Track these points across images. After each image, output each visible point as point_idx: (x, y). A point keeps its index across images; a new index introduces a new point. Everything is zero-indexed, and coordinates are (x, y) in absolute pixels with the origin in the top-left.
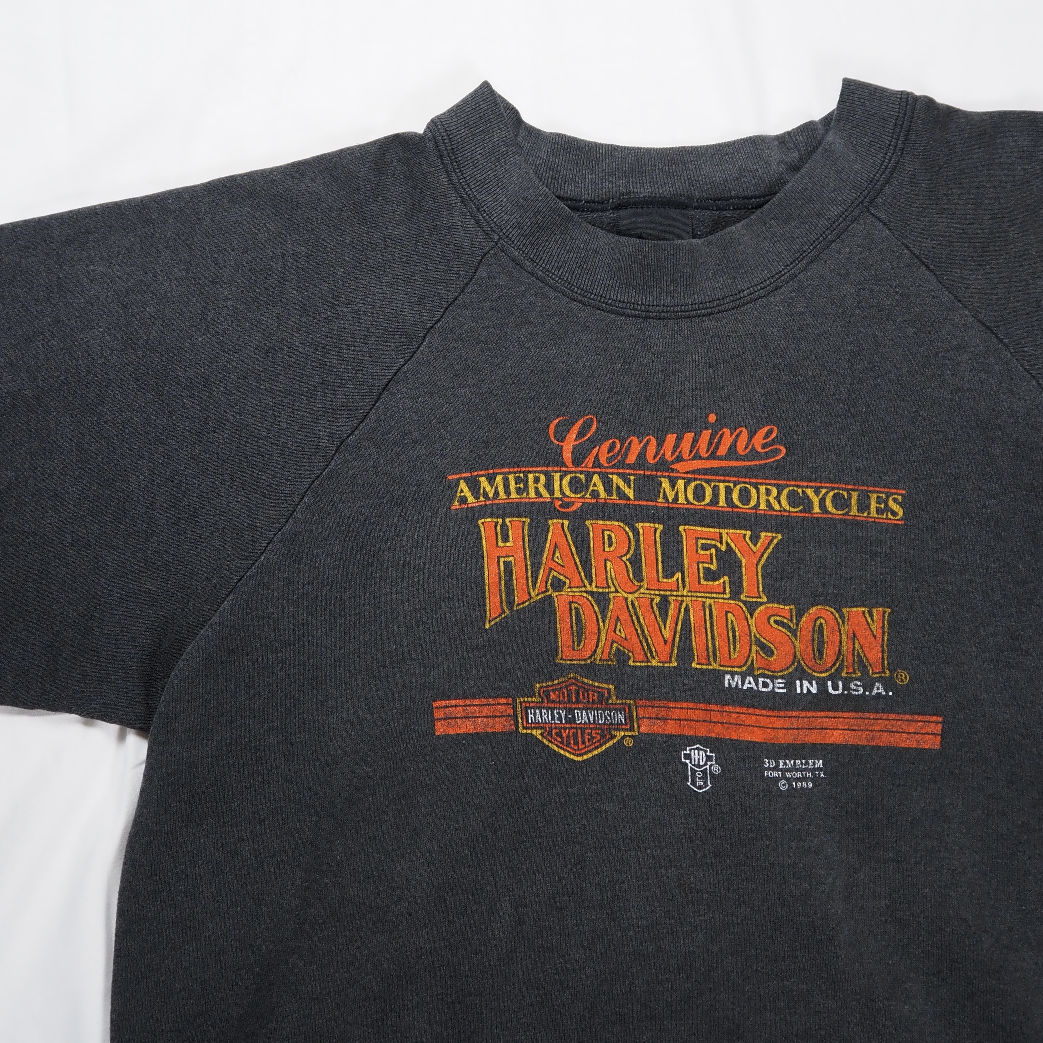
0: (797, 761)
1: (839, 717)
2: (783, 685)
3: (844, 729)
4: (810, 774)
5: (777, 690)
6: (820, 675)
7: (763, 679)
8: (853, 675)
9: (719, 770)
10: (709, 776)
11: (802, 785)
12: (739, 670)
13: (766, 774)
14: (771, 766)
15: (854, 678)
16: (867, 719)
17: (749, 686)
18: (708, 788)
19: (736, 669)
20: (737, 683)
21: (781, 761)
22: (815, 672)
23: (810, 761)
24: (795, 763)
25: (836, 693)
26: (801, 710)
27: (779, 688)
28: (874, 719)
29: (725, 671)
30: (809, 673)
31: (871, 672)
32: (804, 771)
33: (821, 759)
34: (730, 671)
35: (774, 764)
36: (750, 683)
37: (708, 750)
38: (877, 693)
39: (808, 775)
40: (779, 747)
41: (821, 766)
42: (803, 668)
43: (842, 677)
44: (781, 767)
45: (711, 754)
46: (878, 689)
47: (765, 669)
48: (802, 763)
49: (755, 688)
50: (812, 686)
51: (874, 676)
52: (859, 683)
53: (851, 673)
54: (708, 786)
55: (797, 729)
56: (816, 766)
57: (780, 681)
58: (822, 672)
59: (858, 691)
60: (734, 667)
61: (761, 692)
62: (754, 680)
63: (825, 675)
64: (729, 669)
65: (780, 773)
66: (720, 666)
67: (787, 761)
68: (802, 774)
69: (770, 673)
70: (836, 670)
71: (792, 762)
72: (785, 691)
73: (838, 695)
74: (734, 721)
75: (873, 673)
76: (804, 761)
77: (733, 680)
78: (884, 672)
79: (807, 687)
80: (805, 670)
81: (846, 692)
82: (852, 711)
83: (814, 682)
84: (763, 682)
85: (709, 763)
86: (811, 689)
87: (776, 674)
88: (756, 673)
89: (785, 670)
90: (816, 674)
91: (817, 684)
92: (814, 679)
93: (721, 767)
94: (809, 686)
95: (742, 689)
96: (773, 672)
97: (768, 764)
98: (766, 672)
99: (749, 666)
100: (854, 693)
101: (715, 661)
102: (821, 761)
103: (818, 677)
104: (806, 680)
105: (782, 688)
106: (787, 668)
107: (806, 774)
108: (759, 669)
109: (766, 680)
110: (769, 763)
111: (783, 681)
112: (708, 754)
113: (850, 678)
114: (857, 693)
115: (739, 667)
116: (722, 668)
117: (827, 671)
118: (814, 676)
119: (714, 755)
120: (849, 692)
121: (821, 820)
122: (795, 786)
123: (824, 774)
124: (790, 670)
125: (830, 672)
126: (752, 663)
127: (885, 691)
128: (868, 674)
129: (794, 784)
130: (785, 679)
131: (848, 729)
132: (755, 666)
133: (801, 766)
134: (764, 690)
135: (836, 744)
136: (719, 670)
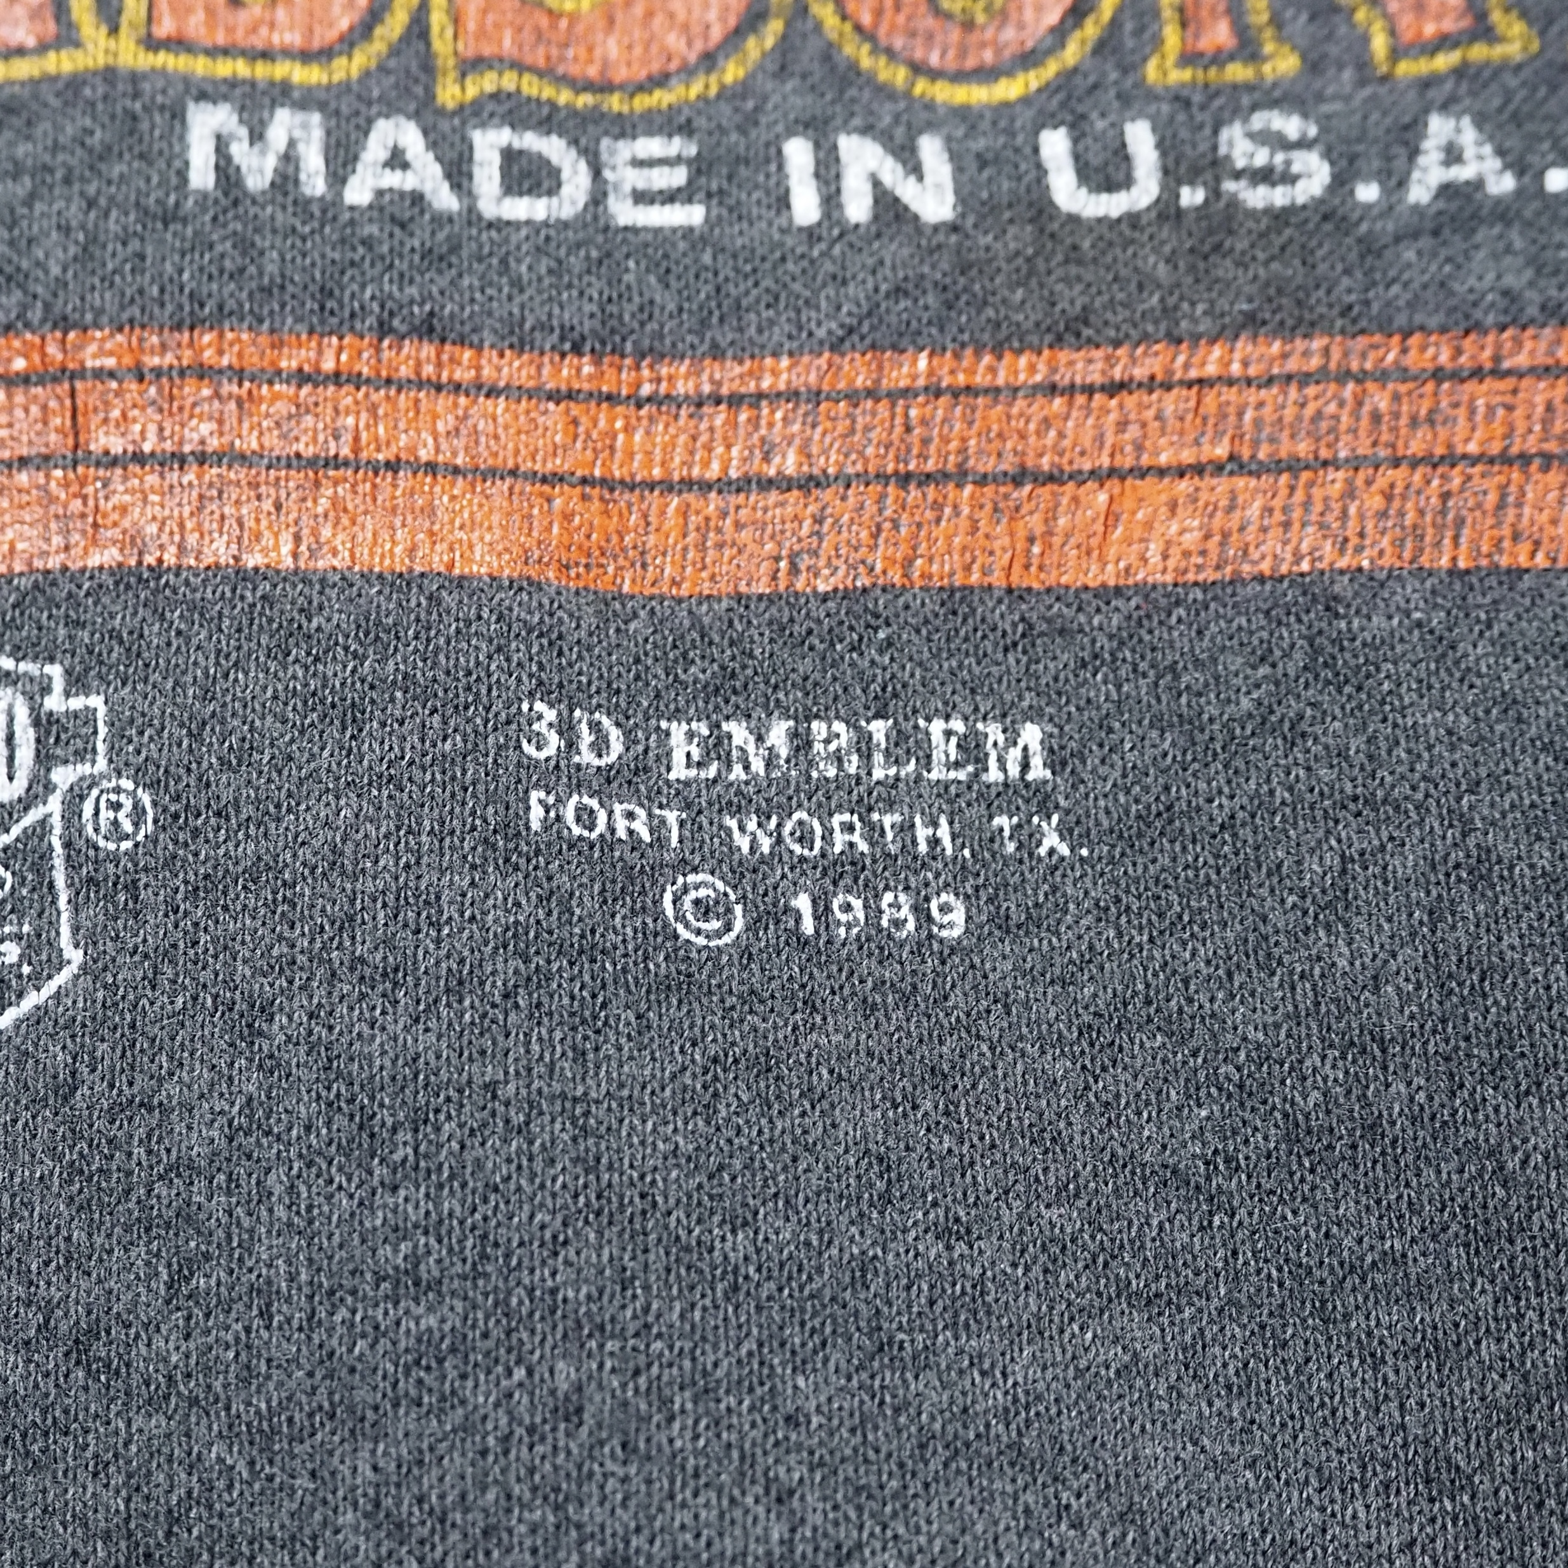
0: (818, 728)
1: (1150, 384)
2: (678, 177)
3: (1198, 470)
4: (944, 832)
5: (624, 213)
6: (977, 94)
7: (504, 136)
8: (1237, 72)
9: (138, 814)
10: (60, 878)
11: (874, 912)
12: (301, 75)
13: (536, 814)
14: (586, 757)
15: (1249, 88)
16: (1382, 377)
17: (393, 179)
18: (62, 978)
19: (281, 70)
20: (289, 158)
21: (678, 731)
22: (934, 75)
23: (937, 727)
24: (801, 743)
25: (1113, 205)
26: (837, 346)
27: (641, 197)
28: (1438, 375)
29: (187, 80)
30: (885, 92)
31: (1379, 44)
32: (890, 805)
33: (1034, 715)
34: (233, 83)
35: (617, 747)
36: (397, 160)
37: (55, 671)
38: (1446, 190)
39: (922, 833)
40: (658, 623)
41: (1038, 771)
42: (828, 53)
43: (1152, 96)
44: (679, 771)
45: (77, 703)
46: (1453, 155)
47: (519, 67)
48: (864, 746)
49: (445, 199)
50: (916, 170)
51: (1406, 68)
52: (1291, 126)
53: (1219, 59)
54: (61, 964)
55: (809, 483)
56: (994, 775)
57: (651, 146)
58: (987, 74)
59: (1289, 178)
60: (266, 55)
61: (497, 225)
62: (432, 145)
63: (1010, 89)
64: (224, 68)
65: (672, 817)
66: (151, 44)
67: (738, 732)
68: (874, 832)
69: (564, 97)
70: (1100, 48)
71: (779, 734)
72: (693, 215)
73: (1132, 219)
74: (272, 440)
75: (1396, 54)
76: (879, 729)
77: (257, 136)
78: (1483, 31)
79: (876, 183)
80: (853, 67)
81: (1191, 197)
82: (1252, 323)
83: (931, 149)
84: (509, 156)
85: (63, 776)
86: (908, 191)
87: (615, 103)
88: (449, 93)
89: (688, 72)
90: (946, 93)
91: (955, 158)
92: (930, 126)
93: (153, 786)
94: (891, 173)
95: (331, 207)
96: (589, 86)
97: (554, 741)
98: (531, 86)
99: (395, 51)
100: (1257, 197)
101: (112, 22)
102: (1031, 734)
103: (963, 113)
104: (866, 130)
105: (669, 197)
106: (710, 60)
107: (906, 828)
108: (471, 66)
109: (531, 141)
110: (566, 728)
111: (676, 146)
112: (54, 703)
113: (1212, 92)
114: (1279, 197)
115: (306, 56)
116: (163, 59)
117: (1029, 59)
118: (930, 106)
119: (96, 701)
120: (1215, 193)
121: (1064, 1193)
122: (808, 926)
123: (1064, 832)
124: (732, 72)
125: (1051, 69)
126: (419, 28)
127: (1518, 165)
128: (1363, 64)
129: (803, 903)
130: (687, 129)
131: (1235, 465)
132: (442, 44)
133: (853, 765)
134: (520, 209)
135: (1146, 590)
136: (135, 77)
